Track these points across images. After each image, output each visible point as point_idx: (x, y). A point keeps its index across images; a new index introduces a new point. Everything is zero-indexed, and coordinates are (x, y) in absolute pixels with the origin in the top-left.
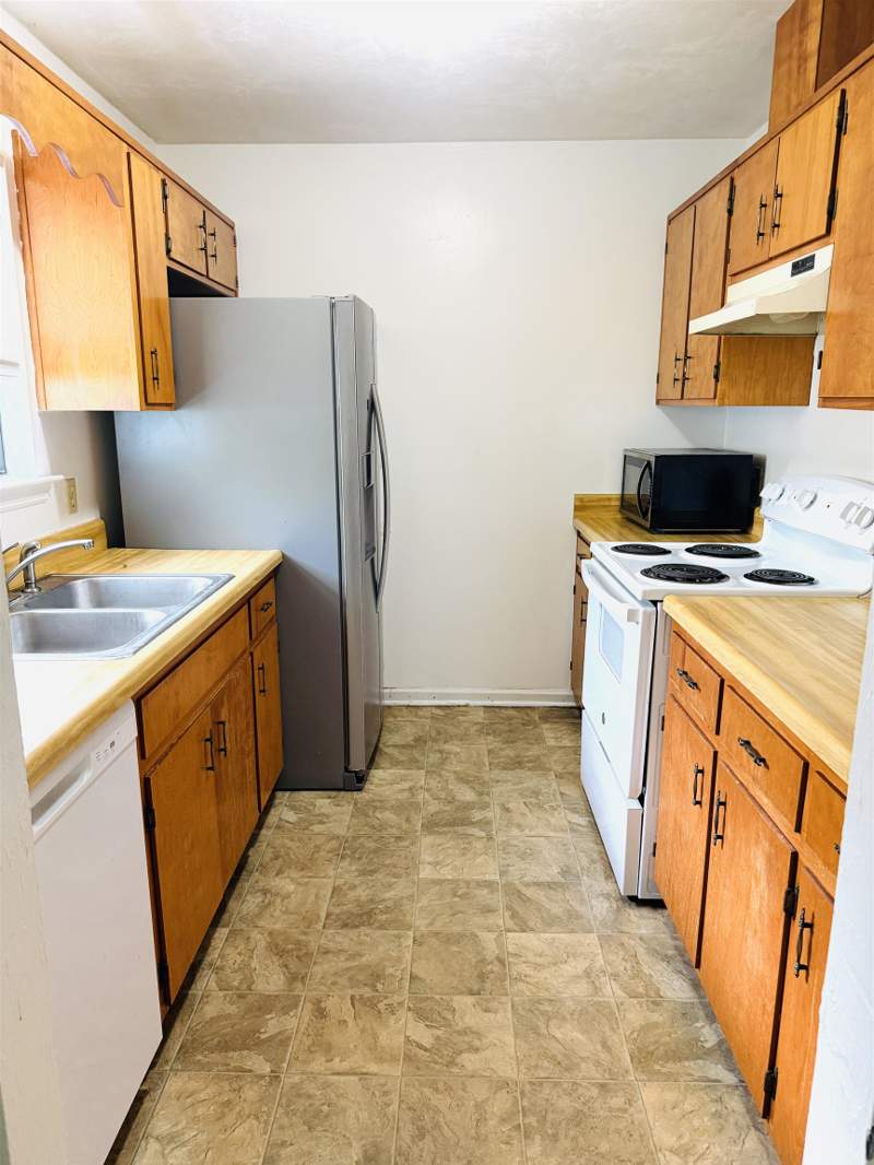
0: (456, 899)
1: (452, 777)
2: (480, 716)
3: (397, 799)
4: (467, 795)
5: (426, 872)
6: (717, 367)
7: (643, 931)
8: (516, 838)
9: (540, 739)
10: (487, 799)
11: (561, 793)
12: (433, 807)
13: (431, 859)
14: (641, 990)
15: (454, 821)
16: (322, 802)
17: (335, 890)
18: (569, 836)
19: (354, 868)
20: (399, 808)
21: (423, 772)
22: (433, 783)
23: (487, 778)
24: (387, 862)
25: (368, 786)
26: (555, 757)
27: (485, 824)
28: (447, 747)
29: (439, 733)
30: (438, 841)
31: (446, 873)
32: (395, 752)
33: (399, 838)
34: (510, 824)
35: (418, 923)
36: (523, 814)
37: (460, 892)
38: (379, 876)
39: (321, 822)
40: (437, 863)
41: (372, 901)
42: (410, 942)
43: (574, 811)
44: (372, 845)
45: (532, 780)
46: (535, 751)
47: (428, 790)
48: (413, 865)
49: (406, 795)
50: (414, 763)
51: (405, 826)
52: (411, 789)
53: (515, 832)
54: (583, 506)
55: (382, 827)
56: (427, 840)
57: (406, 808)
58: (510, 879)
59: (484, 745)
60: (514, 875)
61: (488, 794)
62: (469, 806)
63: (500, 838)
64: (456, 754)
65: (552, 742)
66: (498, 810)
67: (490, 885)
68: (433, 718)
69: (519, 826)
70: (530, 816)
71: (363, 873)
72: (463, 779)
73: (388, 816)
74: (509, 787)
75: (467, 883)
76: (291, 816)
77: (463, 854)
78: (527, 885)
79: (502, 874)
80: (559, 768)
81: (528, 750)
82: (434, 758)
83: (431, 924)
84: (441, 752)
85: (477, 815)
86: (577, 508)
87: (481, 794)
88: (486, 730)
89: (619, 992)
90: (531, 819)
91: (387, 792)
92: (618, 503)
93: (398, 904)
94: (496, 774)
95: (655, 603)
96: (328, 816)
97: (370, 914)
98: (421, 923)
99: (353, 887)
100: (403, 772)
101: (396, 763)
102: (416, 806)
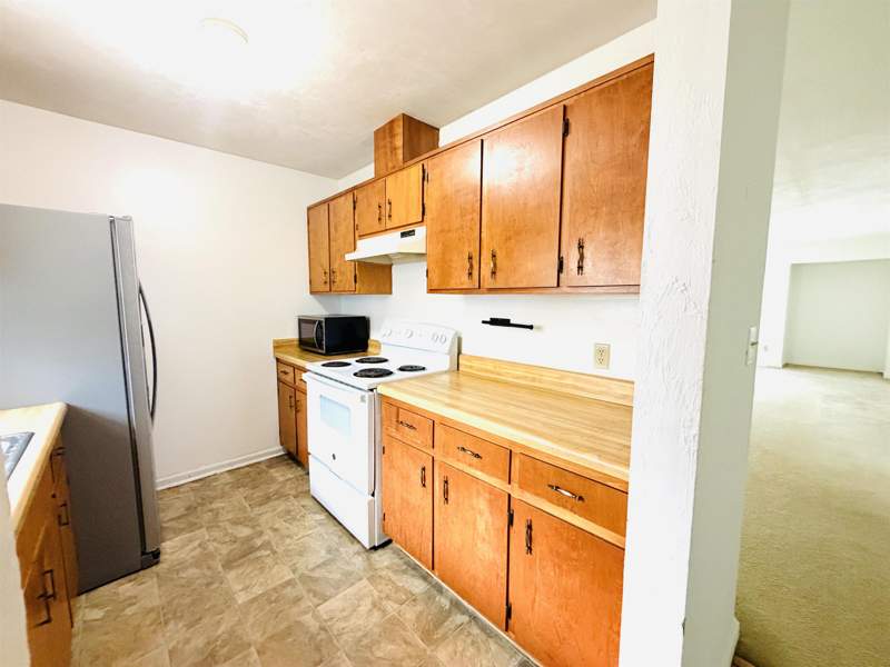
0: (273, 605)
1: (228, 525)
2: (228, 478)
3: (193, 557)
4: (245, 532)
5: (242, 598)
6: (355, 276)
7: (386, 564)
8: (290, 545)
9: (273, 480)
10: (258, 529)
11: (303, 506)
12: (225, 550)
13: (240, 588)
14: (404, 597)
15: (245, 553)
16: (125, 588)
17: (171, 653)
18: (319, 528)
19: (180, 625)
20: (197, 563)
21: (204, 529)
22: (216, 534)
23: (252, 515)
24: (207, 607)
25: (162, 558)
26: (288, 486)
27: (267, 545)
28: (214, 506)
29: (203, 499)
30: (240, 572)
31: (258, 591)
32: (173, 524)
33: (208, 585)
34: (283, 537)
35: (253, 638)
36: (288, 528)
37: (273, 598)
38: (205, 621)
39: (130, 605)
40: (248, 587)
41: (208, 643)
42: (256, 655)
43: (315, 513)
44: (188, 600)
45: (281, 506)
46: (274, 488)
47: (215, 540)
48: (229, 599)
49: (199, 550)
50: (192, 527)
51: (209, 573)
52: (200, 545)
53: (288, 541)
54: (278, 346)
55: (190, 582)
56: (231, 575)
57: (204, 559)
58: (300, 572)
59: (239, 496)
60: (302, 569)
61: (258, 525)
62: (249, 539)
63: (280, 550)
64: (223, 508)
65: (281, 479)
66: (269, 531)
67: (289, 583)
68: (193, 490)
69: (288, 536)
70: (291, 527)
71: (190, 626)
72: (235, 523)
73: (193, 572)
74: (269, 515)
75: (275, 589)
76: (97, 614)
77: (262, 573)
78: (313, 570)
79: (294, 572)
80: (293, 492)
81: (269, 488)
82: (208, 516)
83: (264, 633)
84: (210, 511)
85: (258, 542)
86: (275, 347)
87: (253, 527)
88: (237, 485)
89: (396, 606)
90: (294, 528)
91: (182, 555)
92: (296, 343)
93: (231, 632)
94: (257, 510)
95: (372, 390)
96: (135, 597)
97: (212, 655)
98: (256, 637)
99: (187, 641)
100: (188, 535)
101: (178, 532)
102: (211, 556)
